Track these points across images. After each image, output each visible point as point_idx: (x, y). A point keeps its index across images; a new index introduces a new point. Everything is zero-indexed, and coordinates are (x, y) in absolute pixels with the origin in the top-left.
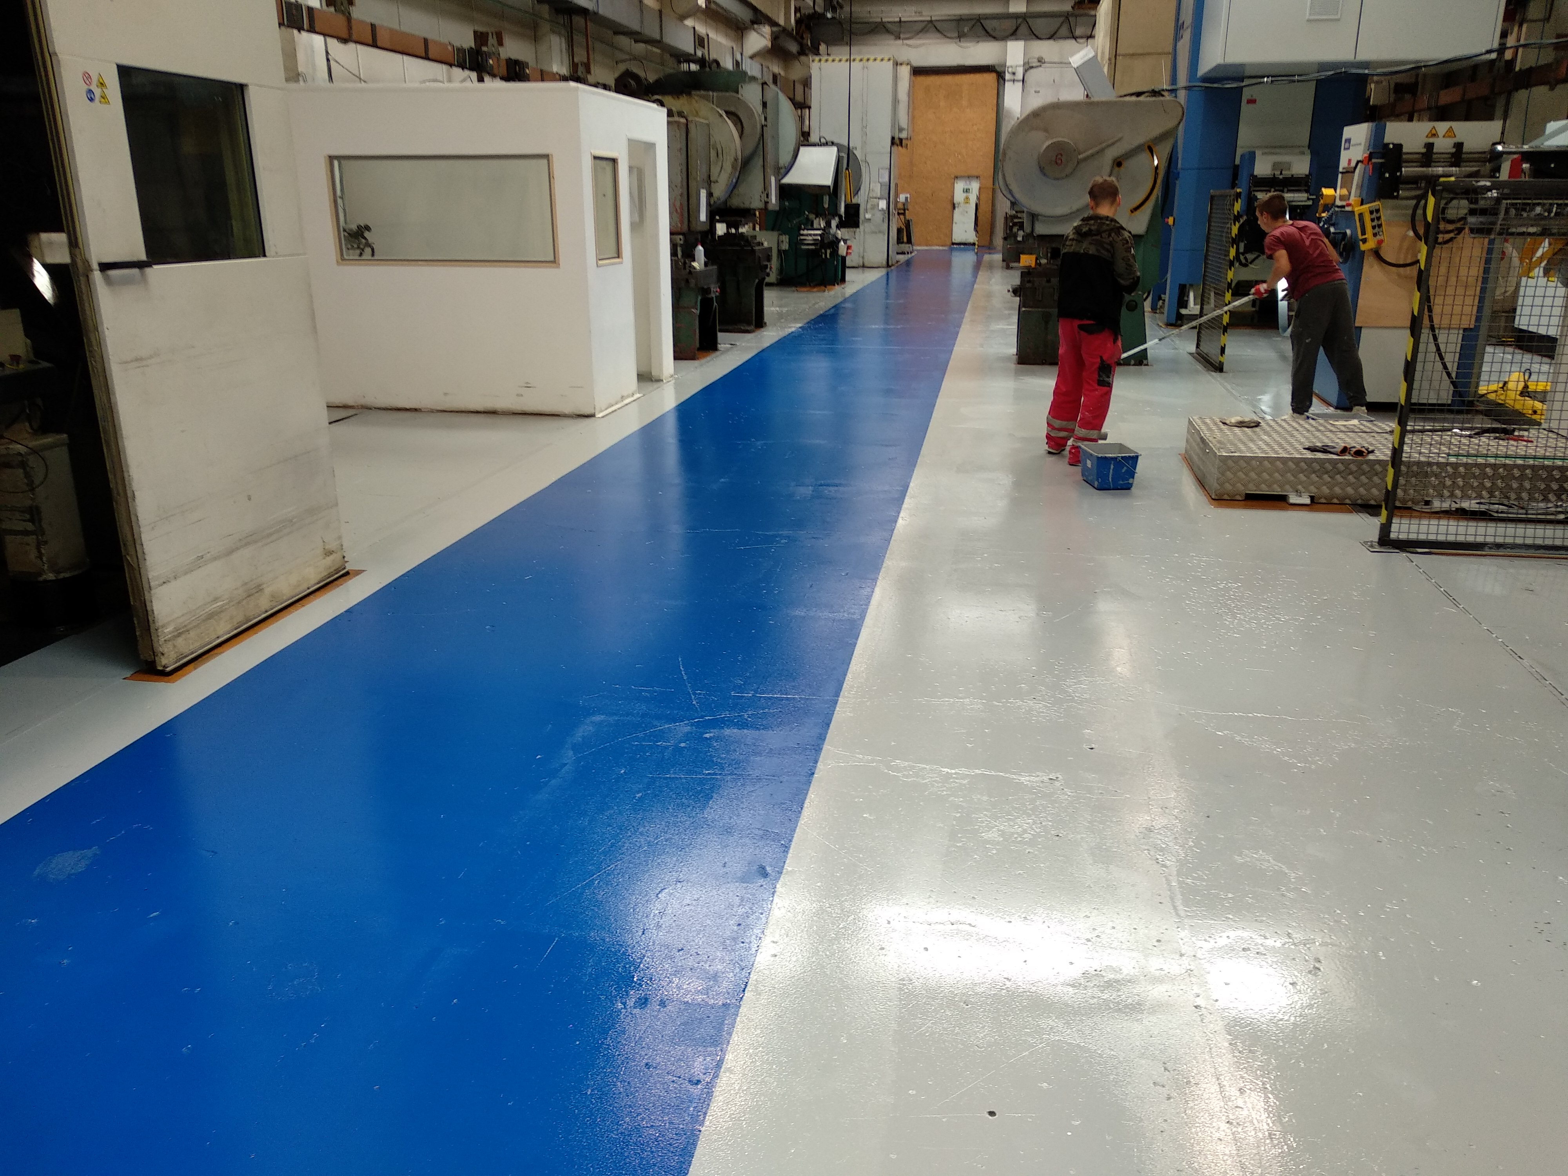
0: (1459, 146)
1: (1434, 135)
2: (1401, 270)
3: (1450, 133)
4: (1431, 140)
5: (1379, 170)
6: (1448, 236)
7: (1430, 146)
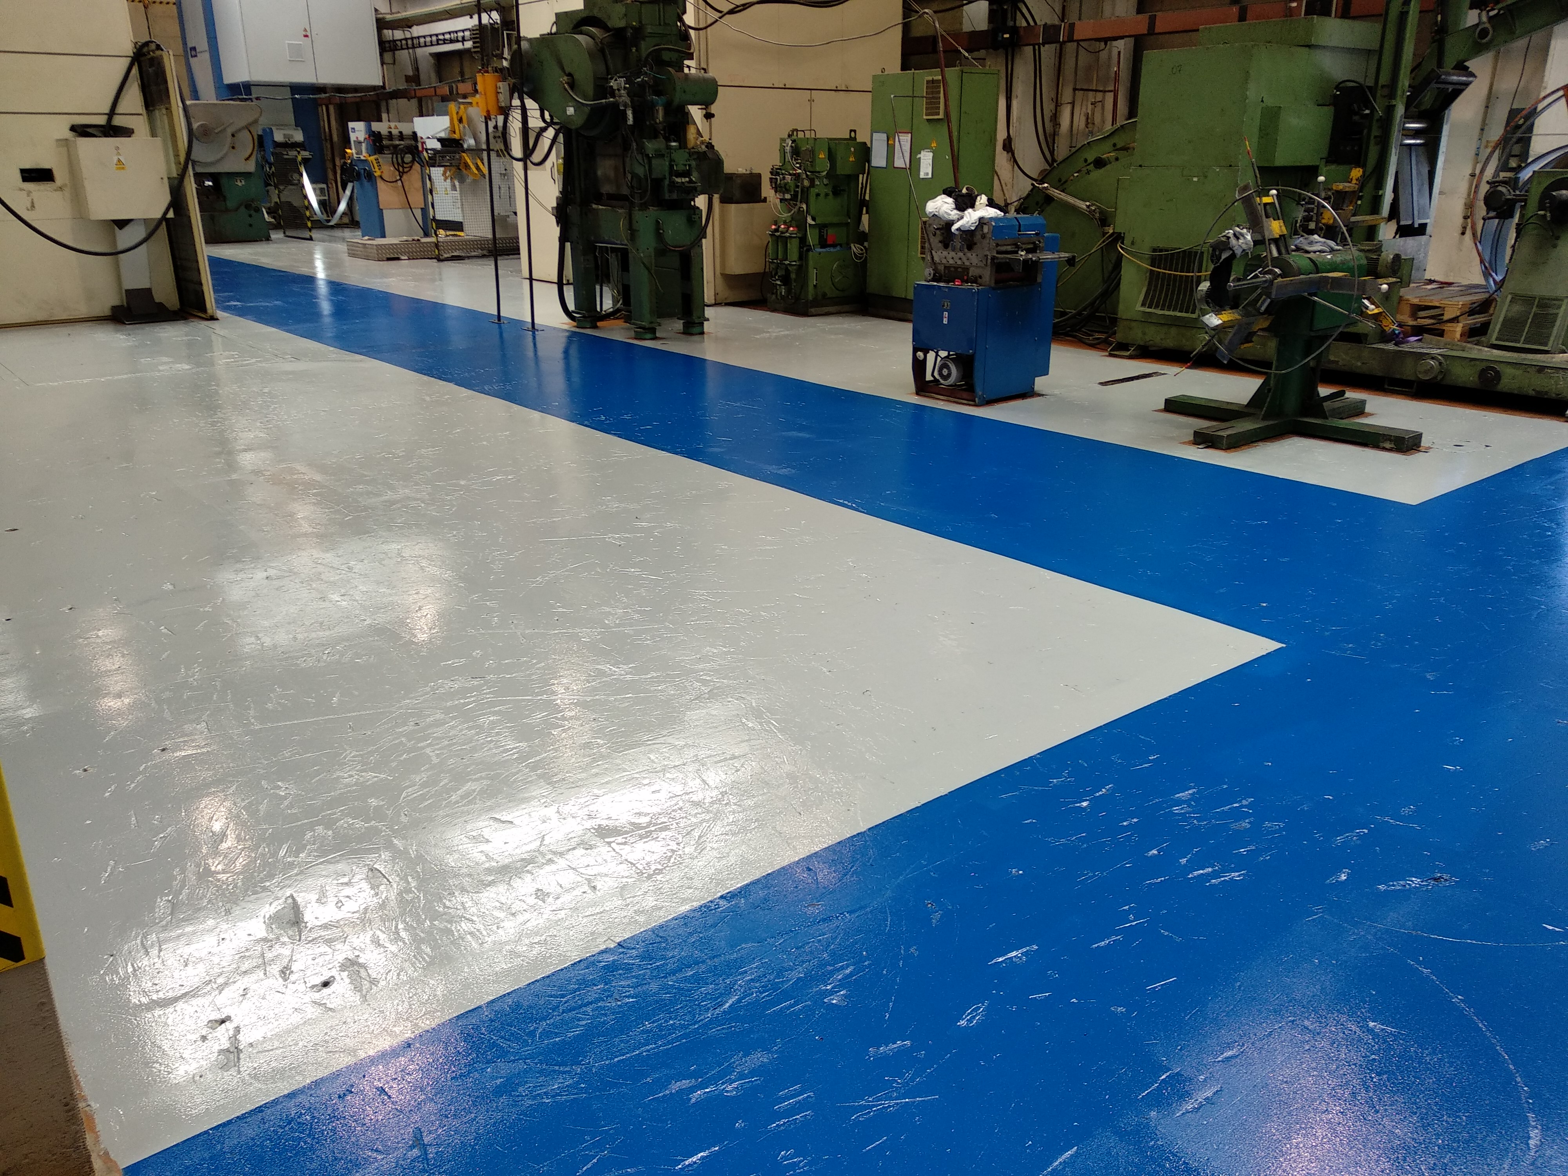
0: (401, 132)
1: (391, 128)
2: (392, 184)
3: (396, 127)
4: (390, 130)
5: (374, 142)
6: (408, 169)
7: (390, 132)
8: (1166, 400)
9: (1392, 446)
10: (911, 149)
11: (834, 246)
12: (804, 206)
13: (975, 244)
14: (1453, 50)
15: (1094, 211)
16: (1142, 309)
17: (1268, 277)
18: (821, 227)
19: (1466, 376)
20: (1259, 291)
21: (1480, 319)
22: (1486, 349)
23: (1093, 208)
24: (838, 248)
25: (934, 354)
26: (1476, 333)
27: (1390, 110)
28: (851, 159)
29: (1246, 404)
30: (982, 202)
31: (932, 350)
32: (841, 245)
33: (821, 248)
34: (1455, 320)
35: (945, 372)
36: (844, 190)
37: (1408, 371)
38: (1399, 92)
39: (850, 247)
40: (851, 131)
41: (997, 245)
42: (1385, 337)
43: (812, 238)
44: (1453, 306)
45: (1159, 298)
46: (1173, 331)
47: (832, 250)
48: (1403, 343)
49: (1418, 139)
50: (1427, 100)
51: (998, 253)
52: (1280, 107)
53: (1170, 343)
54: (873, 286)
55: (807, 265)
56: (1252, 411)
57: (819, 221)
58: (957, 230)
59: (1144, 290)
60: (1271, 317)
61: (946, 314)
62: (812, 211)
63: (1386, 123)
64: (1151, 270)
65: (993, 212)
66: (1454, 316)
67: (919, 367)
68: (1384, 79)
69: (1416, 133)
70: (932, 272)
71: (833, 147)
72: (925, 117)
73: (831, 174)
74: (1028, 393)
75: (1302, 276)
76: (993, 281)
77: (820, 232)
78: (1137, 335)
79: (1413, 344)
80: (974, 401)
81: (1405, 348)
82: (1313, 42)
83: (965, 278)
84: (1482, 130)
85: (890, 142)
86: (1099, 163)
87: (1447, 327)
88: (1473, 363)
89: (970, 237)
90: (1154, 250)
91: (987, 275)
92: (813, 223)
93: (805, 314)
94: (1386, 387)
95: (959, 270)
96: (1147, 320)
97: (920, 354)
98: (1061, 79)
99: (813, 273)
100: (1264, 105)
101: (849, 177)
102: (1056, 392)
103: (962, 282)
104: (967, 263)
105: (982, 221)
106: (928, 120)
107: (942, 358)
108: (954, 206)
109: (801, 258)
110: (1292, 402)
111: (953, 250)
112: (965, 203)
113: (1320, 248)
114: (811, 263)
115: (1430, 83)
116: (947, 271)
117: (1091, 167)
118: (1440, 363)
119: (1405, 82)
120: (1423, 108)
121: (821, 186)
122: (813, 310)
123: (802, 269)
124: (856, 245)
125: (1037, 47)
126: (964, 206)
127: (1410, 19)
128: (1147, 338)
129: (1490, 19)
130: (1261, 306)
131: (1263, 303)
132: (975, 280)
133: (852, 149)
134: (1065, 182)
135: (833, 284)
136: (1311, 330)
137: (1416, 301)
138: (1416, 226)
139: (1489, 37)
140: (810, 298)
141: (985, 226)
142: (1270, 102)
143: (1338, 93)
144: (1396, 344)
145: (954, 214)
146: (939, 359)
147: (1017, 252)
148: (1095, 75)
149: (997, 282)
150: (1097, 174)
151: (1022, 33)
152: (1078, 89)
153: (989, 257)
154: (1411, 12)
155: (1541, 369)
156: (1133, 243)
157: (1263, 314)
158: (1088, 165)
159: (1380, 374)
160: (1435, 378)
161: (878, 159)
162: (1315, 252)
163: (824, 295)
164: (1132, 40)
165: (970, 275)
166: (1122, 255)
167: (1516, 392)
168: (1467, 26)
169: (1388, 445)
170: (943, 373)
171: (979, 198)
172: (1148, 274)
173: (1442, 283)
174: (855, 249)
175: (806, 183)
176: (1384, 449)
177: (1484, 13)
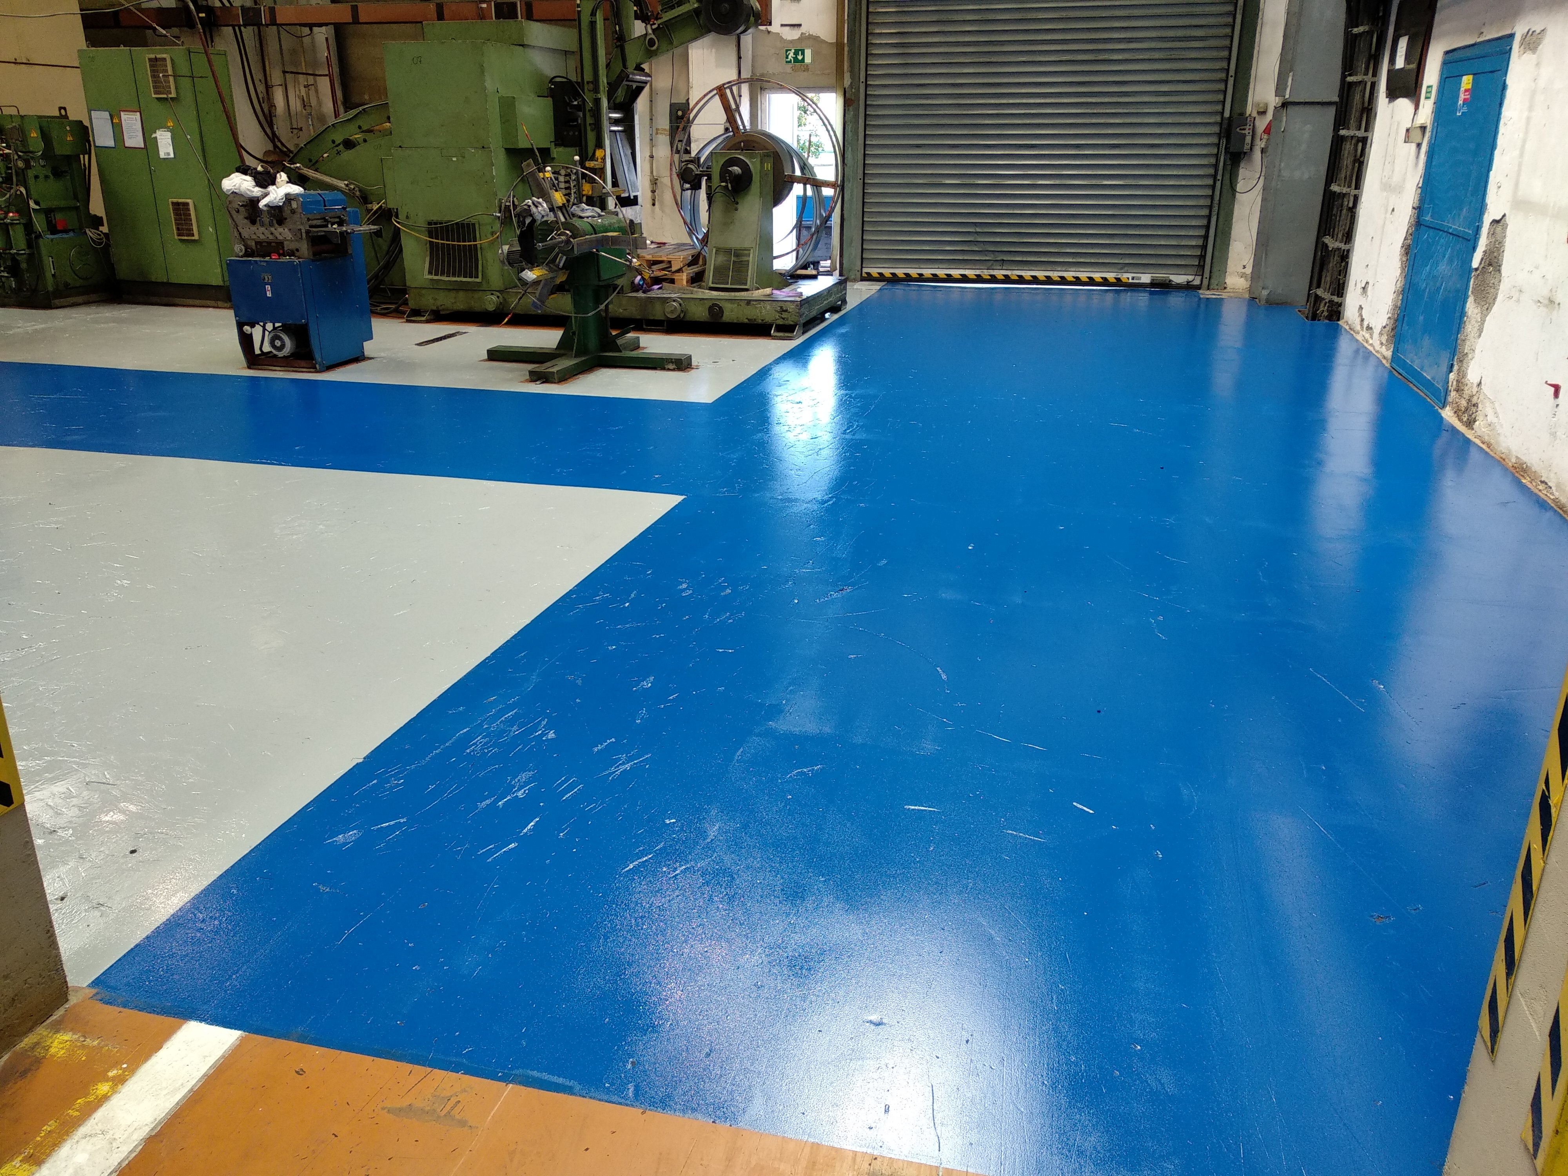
8: (488, 351)
9: (674, 366)
10: (143, 129)
11: (66, 231)
12: (23, 190)
13: (286, 219)
14: (633, 54)
15: (354, 189)
16: (430, 277)
17: (563, 238)
18: (48, 212)
19: (700, 313)
20: (557, 250)
21: (695, 269)
22: (707, 291)
23: (352, 187)
24: (71, 234)
25: (261, 328)
26: (697, 279)
27: (597, 102)
28: (68, 139)
29: (555, 347)
30: (282, 179)
31: (258, 324)
32: (73, 230)
33: (52, 234)
34: (680, 270)
35: (278, 343)
36: (66, 172)
37: (658, 313)
38: (601, 88)
39: (85, 232)
40: (60, 108)
41: (309, 219)
42: (635, 288)
43: (39, 224)
44: (678, 260)
45: (443, 266)
46: (461, 294)
47: (65, 236)
48: (649, 291)
49: (618, 126)
50: (620, 95)
51: (311, 226)
52: (514, 98)
53: (460, 306)
54: (124, 271)
55: (39, 253)
56: (562, 352)
57: (43, 206)
58: (265, 205)
59: (428, 259)
60: (568, 272)
61: (268, 287)
62: (34, 195)
63: (596, 112)
64: (430, 241)
65: (296, 189)
66: (679, 267)
67: (246, 341)
68: (588, 76)
69: (616, 122)
70: (243, 247)
71: (45, 125)
72: (154, 96)
73: (48, 153)
74: (359, 358)
75: (587, 237)
76: (311, 253)
77: (47, 217)
78: (430, 301)
79: (656, 292)
80: (315, 368)
81: (651, 294)
82: (526, 43)
83: (281, 252)
84: (651, 119)
85: (114, 121)
86: (349, 144)
87: (676, 277)
88: (701, 302)
89: (278, 213)
90: (430, 223)
91: (304, 248)
92: (38, 207)
93: (47, 305)
94: (645, 327)
95: (273, 244)
96: (435, 286)
97: (247, 329)
98: (267, 63)
99: (48, 262)
100: (500, 95)
101: (68, 157)
102: (382, 354)
103: (279, 256)
104: (280, 238)
105: (289, 198)
106: (157, 98)
107: (270, 332)
108: (254, 183)
109: (30, 245)
110: (593, 342)
111: (262, 226)
112: (265, 180)
113: (591, 214)
114: (44, 251)
115: (623, 81)
116: (259, 247)
117: (341, 147)
118: (680, 305)
119: (603, 80)
120: (618, 101)
121: (38, 168)
122: (57, 302)
123: (34, 257)
124: (93, 230)
125: (237, 28)
126: (266, 184)
127: (598, 26)
128: (439, 303)
129: (653, 30)
130: (559, 262)
131: (560, 260)
132: (292, 253)
133: (68, 128)
134: (317, 162)
135: (74, 273)
136: (599, 280)
137: (649, 257)
138: (632, 198)
139: (656, 45)
140: (51, 289)
141: (292, 202)
142: (503, 92)
143: (553, 87)
144: (644, 292)
145: (257, 191)
146: (267, 333)
147: (327, 226)
148: (303, 61)
149: (314, 254)
150: (348, 155)
151: (218, 13)
152: (288, 72)
153: (303, 231)
154: (598, 22)
155: (749, 302)
156: (407, 217)
157: (562, 269)
158: (337, 146)
159: (639, 317)
160: (679, 316)
161: (103, 137)
162: (588, 217)
163: (66, 285)
164: (331, 28)
165: (286, 249)
166: (399, 228)
167: (735, 321)
168: (636, 36)
169: (671, 366)
170: (276, 344)
171: (278, 175)
172: (428, 245)
173: (658, 243)
174: (91, 235)
175: (20, 164)
176: (669, 370)
177: (649, 26)
